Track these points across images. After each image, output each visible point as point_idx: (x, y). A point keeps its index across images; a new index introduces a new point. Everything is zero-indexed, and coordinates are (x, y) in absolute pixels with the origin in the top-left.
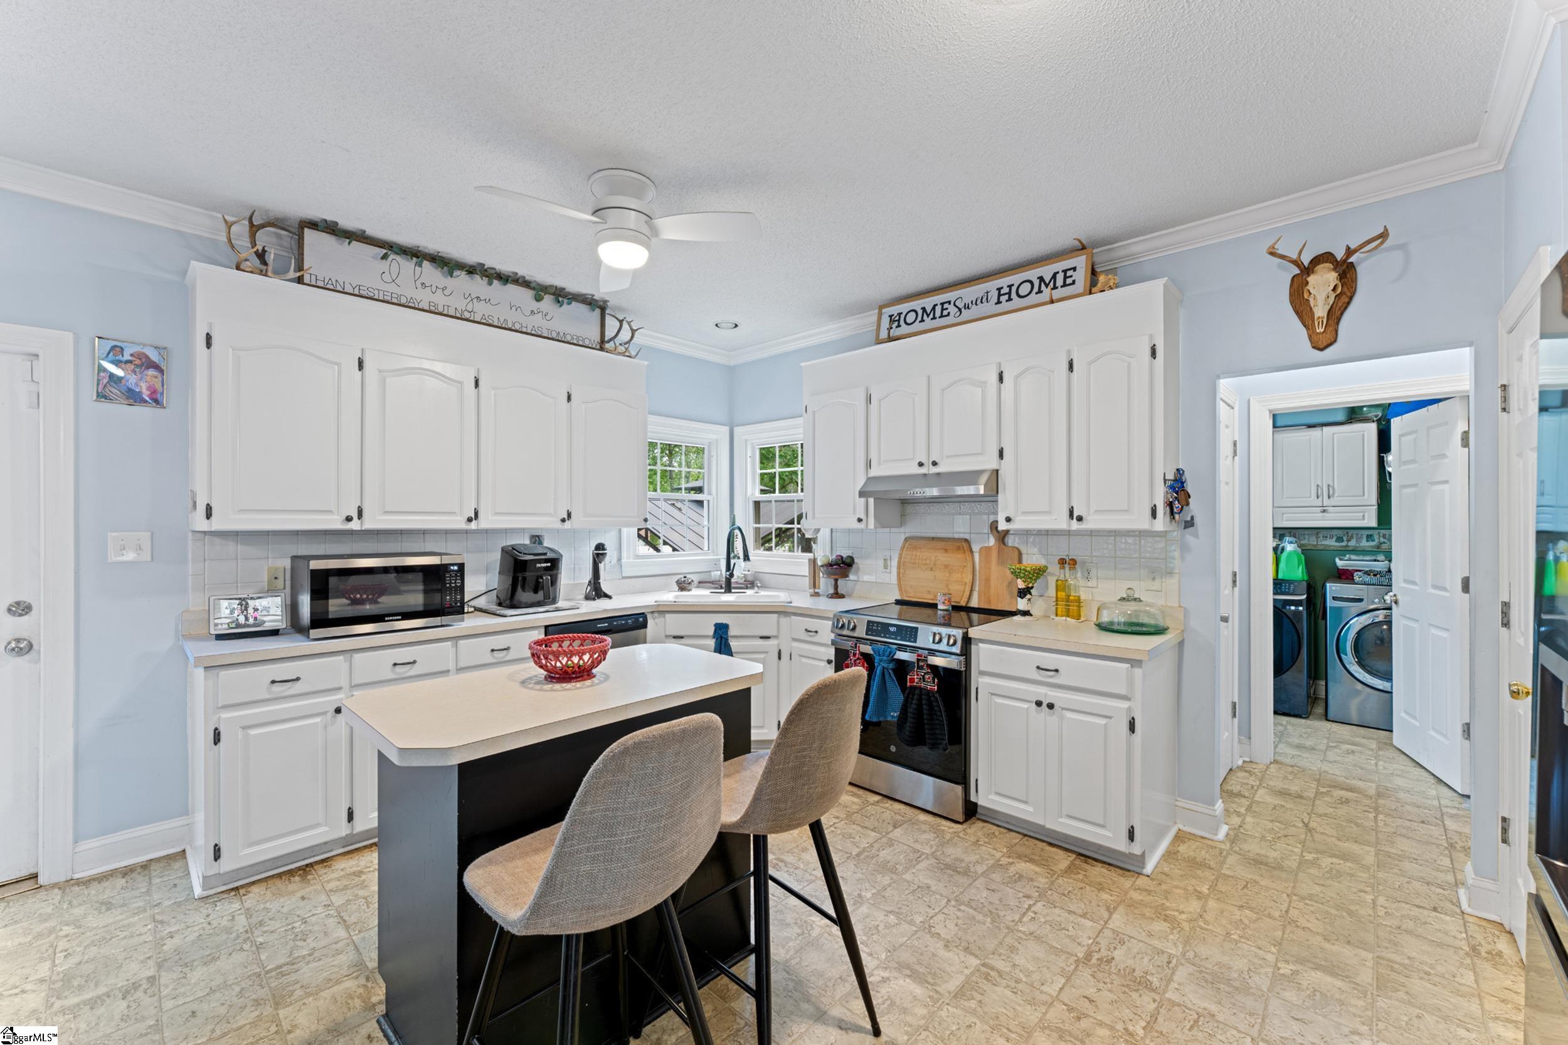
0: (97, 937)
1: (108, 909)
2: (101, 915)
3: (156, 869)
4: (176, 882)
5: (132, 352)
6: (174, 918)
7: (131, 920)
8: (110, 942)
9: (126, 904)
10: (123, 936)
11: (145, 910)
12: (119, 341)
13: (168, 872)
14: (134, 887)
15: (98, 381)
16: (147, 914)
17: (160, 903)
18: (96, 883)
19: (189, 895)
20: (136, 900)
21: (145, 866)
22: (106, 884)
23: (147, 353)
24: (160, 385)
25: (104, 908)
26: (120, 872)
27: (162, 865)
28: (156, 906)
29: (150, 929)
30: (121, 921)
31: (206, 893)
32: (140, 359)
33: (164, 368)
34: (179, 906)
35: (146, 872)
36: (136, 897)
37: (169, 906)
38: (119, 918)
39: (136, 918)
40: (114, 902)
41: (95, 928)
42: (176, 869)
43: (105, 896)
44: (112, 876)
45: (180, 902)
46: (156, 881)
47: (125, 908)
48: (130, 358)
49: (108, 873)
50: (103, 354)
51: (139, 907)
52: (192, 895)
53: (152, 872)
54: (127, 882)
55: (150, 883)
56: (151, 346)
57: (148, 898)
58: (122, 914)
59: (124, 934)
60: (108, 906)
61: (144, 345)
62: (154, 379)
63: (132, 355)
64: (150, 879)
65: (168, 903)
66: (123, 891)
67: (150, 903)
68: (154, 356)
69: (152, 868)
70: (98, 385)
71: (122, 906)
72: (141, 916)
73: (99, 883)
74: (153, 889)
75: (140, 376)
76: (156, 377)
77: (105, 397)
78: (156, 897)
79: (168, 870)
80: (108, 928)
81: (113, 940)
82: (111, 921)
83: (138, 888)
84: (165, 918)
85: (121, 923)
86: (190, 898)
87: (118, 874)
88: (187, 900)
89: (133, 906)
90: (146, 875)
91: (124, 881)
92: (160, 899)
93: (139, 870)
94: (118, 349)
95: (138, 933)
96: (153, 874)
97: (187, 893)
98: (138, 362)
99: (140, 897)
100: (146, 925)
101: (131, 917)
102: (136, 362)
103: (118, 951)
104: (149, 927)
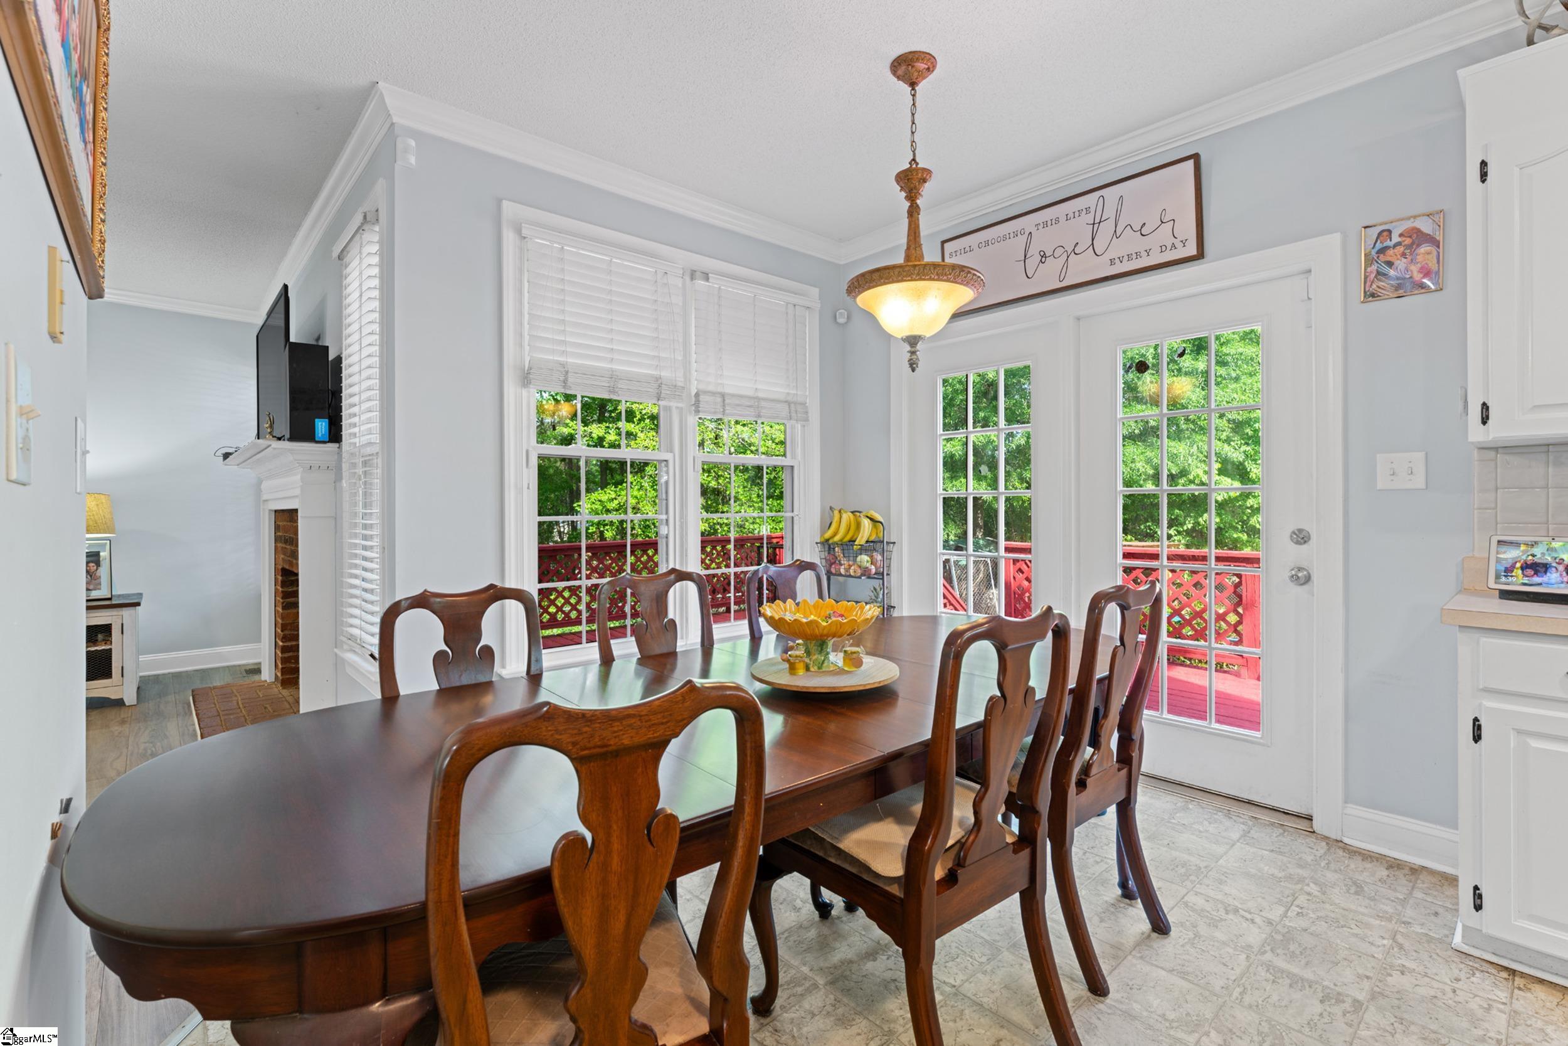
0: (1333, 915)
1: (1356, 893)
2: (1347, 895)
3: (1424, 881)
4: (1441, 910)
5: (1400, 232)
6: (1416, 951)
7: (1372, 921)
8: (1340, 930)
9: (1375, 900)
10: (1355, 932)
11: (1390, 920)
12: (1386, 224)
13: (1435, 893)
14: (1392, 886)
15: (1366, 278)
16: (1390, 926)
17: (1409, 923)
18: (1360, 858)
19: (1447, 936)
20: (1388, 901)
21: (1415, 871)
22: (1368, 865)
23: (1418, 227)
24: (1435, 261)
25: (1353, 890)
26: (1387, 862)
27: (1434, 880)
28: (1404, 923)
29: (1384, 945)
30: (1363, 914)
31: (1466, 949)
32: (1410, 237)
33: (1439, 237)
34: (1429, 942)
35: (1413, 878)
36: (1388, 899)
37: (1417, 933)
38: (1362, 910)
39: (1378, 922)
40: (1366, 889)
41: (1335, 904)
42: (1447, 896)
43: (1360, 877)
44: (1377, 861)
45: (1433, 938)
46: (1418, 894)
47: (1372, 903)
48: (1399, 240)
49: (1377, 855)
50: (1370, 245)
51: (1387, 912)
52: (1450, 939)
53: (1419, 881)
54: (1388, 876)
55: (1411, 893)
56: (1424, 215)
57: (1400, 908)
58: (1367, 907)
59: (1357, 931)
60: (1358, 889)
61: (1415, 217)
62: (1427, 256)
63: (1401, 235)
64: (1413, 888)
65: (1418, 929)
66: (1380, 884)
67: (1399, 915)
68: (1426, 226)
69: (1421, 876)
70: (1365, 283)
71: (1369, 898)
72: (1383, 923)
73: (1363, 860)
74: (1411, 901)
75: (1410, 258)
76: (1429, 253)
77: (1373, 295)
78: (1409, 913)
79: (1437, 890)
80: (1346, 913)
81: (1345, 929)
82: (1353, 907)
83: (1395, 890)
84: (1407, 945)
85: (1360, 916)
86: (1445, 941)
87: (1384, 862)
88: (1440, 941)
89: (1382, 906)
90: (1410, 881)
91: (1385, 873)
92: (1411, 918)
93: (1407, 871)
94: (1385, 234)
95: (1371, 940)
96: (1420, 885)
97: (1446, 932)
98: (1408, 241)
99: (1393, 901)
100: (1383, 938)
101: (1371, 917)
102: (1406, 243)
103: (1343, 944)
104: (1385, 942)
